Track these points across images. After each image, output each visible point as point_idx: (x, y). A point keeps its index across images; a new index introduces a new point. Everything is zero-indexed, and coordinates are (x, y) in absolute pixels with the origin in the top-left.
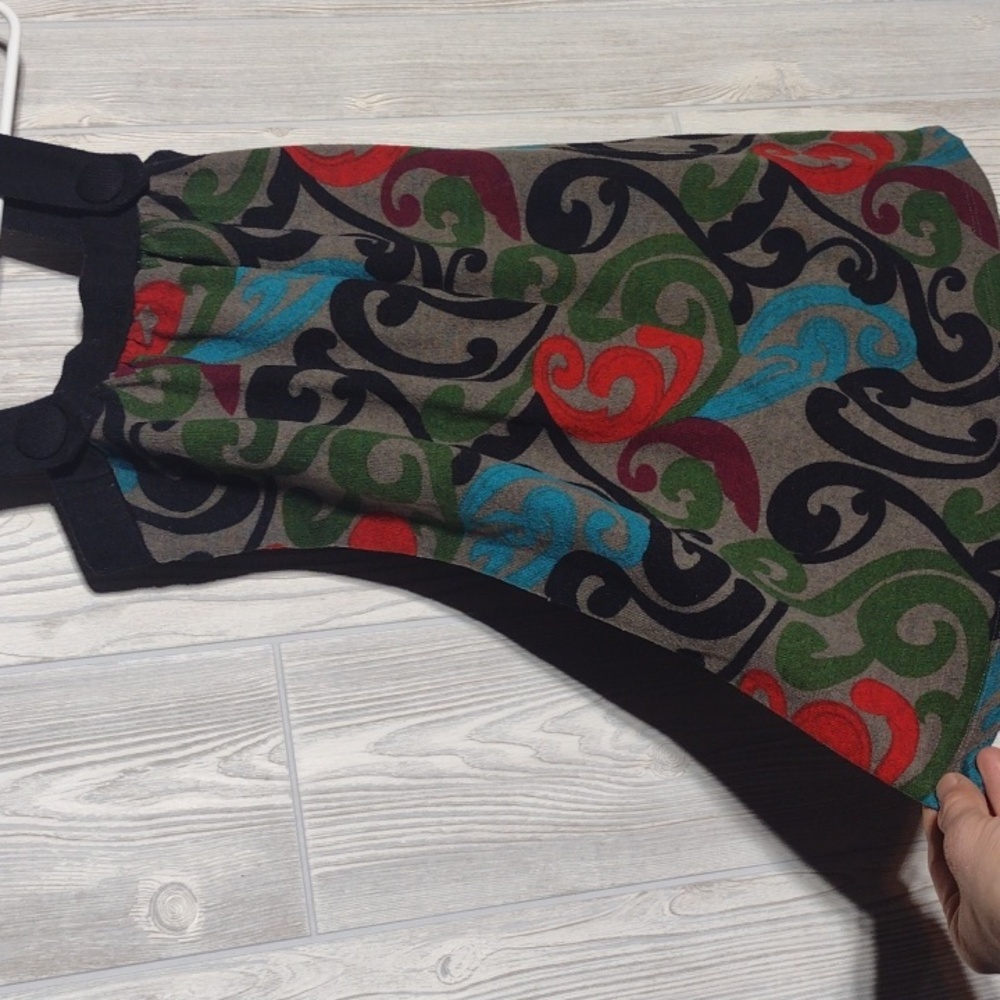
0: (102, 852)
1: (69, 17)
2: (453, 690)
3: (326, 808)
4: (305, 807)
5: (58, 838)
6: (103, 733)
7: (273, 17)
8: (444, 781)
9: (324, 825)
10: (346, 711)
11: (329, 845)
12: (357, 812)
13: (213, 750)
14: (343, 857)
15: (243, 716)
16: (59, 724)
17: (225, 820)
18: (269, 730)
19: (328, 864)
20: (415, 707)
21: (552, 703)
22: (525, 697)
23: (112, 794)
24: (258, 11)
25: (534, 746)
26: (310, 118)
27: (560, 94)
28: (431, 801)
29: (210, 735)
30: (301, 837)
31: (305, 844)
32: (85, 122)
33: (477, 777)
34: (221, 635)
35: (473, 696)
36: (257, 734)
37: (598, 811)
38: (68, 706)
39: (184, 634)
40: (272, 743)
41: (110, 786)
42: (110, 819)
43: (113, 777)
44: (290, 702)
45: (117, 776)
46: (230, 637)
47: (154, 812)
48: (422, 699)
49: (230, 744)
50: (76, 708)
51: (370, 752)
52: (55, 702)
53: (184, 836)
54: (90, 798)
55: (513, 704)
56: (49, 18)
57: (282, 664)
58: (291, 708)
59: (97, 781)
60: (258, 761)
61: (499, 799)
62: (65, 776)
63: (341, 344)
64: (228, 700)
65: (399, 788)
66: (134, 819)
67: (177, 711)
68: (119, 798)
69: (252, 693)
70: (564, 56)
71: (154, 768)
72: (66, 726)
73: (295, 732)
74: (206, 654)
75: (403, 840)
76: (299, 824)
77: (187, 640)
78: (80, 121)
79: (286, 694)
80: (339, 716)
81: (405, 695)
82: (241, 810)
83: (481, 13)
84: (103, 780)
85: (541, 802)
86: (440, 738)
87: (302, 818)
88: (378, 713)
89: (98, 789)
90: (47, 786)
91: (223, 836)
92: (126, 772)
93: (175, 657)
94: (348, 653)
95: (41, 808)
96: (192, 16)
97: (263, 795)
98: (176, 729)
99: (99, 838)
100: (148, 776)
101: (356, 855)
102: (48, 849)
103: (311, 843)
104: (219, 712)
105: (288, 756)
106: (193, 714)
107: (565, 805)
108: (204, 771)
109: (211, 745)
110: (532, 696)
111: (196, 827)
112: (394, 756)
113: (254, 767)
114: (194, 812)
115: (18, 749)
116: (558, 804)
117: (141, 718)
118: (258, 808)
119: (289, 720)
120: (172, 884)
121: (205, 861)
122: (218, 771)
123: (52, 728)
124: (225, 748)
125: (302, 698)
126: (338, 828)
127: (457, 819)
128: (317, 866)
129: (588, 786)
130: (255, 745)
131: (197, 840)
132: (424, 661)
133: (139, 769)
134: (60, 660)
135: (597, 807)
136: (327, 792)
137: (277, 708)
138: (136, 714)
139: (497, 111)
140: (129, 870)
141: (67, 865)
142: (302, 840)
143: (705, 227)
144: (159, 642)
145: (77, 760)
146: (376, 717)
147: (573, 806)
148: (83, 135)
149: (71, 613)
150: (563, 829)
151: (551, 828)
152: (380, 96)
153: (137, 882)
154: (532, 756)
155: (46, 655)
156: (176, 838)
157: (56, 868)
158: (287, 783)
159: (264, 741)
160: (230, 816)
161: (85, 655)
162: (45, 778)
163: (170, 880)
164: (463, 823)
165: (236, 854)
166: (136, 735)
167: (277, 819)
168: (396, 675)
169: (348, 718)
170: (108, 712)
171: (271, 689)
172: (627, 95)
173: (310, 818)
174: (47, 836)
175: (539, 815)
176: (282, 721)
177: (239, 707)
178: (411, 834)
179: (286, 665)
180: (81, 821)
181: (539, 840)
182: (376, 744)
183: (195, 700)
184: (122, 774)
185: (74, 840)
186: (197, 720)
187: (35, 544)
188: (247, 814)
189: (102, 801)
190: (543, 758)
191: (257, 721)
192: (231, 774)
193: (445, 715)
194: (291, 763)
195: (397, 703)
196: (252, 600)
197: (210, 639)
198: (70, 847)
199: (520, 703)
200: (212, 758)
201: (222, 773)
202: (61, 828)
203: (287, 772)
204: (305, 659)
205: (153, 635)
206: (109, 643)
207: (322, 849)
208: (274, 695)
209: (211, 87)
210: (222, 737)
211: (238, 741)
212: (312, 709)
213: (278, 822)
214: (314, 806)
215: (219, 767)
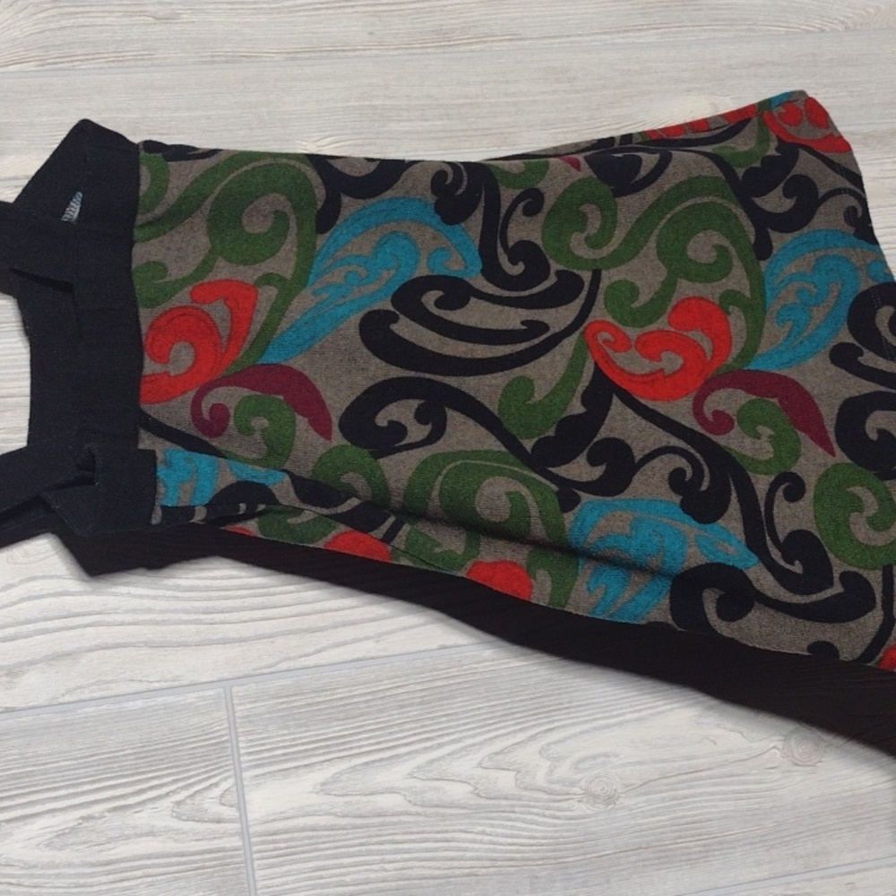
1: (31, 66)
2: (396, 729)
3: (275, 849)
4: (255, 856)
5: (19, 885)
6: (63, 781)
7: (227, 62)
8: (387, 819)
9: (272, 866)
10: (294, 753)
11: (277, 886)
12: (303, 852)
13: (167, 795)
15: (196, 760)
16: (20, 773)
17: (179, 864)
18: (220, 774)
20: (360, 747)
21: (491, 739)
22: (464, 734)
23: (71, 841)
24: (213, 56)
25: (472, 782)
27: (502, 134)
28: (375, 840)
29: (165, 780)
30: (251, 878)
31: (255, 886)
33: (418, 814)
34: (174, 681)
35: (415, 735)
36: (209, 778)
37: (533, 845)
38: (29, 755)
39: (140, 681)
40: (224, 786)
41: (70, 833)
42: (69, 865)
43: (71, 825)
44: (241, 745)
45: (76, 823)
46: (186, 682)
47: (112, 857)
48: (367, 739)
49: (184, 788)
50: (38, 756)
51: (317, 793)
52: (16, 751)
53: (140, 880)
54: (50, 845)
55: (454, 741)
56: (11, 68)
57: (233, 709)
58: (242, 751)
59: (55, 829)
60: (209, 802)
61: (438, 836)
62: (26, 824)
64: (182, 745)
65: (344, 828)
66: (93, 865)
67: (132, 757)
68: (78, 844)
69: (204, 737)
70: (507, 95)
71: (111, 814)
72: (29, 774)
73: (246, 775)
74: (160, 700)
75: (348, 879)
76: (249, 866)
77: (144, 687)
79: (237, 737)
80: (287, 757)
81: (350, 735)
82: (194, 854)
83: (427, 53)
84: (62, 827)
85: (479, 837)
86: (385, 777)
87: (252, 860)
88: (324, 754)
89: (58, 836)
90: (10, 834)
91: (176, 879)
92: (83, 818)
93: (131, 703)
94: (297, 695)
95: (4, 856)
96: (149, 63)
97: (215, 838)
98: (132, 775)
99: (59, 885)
100: (105, 822)
103: (260, 884)
104: (174, 757)
105: (238, 797)
106: (149, 759)
107: (502, 840)
108: (157, 816)
109: (165, 790)
110: (470, 733)
111: (150, 871)
112: (339, 796)
113: (206, 810)
114: (149, 857)
116: (495, 839)
117: (99, 765)
118: (210, 851)
119: (240, 762)
122: (172, 816)
123: (14, 777)
124: (179, 793)
125: (251, 741)
126: (285, 868)
127: (399, 857)
129: (523, 821)
130: (207, 789)
131: (151, 884)
132: (369, 701)
133: (96, 815)
134: (22, 709)
135: (532, 841)
136: (275, 833)
137: (229, 750)
138: (95, 761)
139: (442, 152)
142: (252, 882)
144: (116, 689)
145: (38, 808)
146: (322, 758)
147: (509, 840)
149: (32, 663)
150: (499, 863)
151: (488, 863)
152: (329, 139)
154: (471, 793)
155: (8, 705)
156: (132, 883)
158: (237, 826)
159: (216, 785)
160: (183, 859)
161: (46, 703)
164: (405, 860)
166: (94, 782)
167: (228, 860)
168: (342, 716)
169: (296, 759)
170: (67, 760)
171: (223, 732)
172: (567, 132)
173: (258, 859)
174: (11, 884)
175: (477, 850)
176: (234, 764)
177: (192, 752)
178: (355, 873)
179: (238, 708)
180: (42, 868)
181: (477, 875)
182: (323, 784)
183: (150, 746)
184: (80, 821)
185: (35, 887)
186: (151, 766)
188: (198, 857)
189: (61, 849)
190: (481, 794)
191: (209, 765)
192: (184, 817)
193: (388, 754)
194: (241, 806)
195: (343, 743)
196: (206, 645)
197: (164, 685)
199: (459, 740)
200: (167, 802)
201: (175, 817)
202: (21, 876)
203: (237, 814)
204: (255, 702)
205: (111, 682)
206: (68, 692)
207: (271, 889)
208: (225, 738)
209: (168, 134)
210: (175, 781)
211: (191, 785)
212: (261, 751)
213: (228, 865)
214: (263, 847)
215: (173, 811)
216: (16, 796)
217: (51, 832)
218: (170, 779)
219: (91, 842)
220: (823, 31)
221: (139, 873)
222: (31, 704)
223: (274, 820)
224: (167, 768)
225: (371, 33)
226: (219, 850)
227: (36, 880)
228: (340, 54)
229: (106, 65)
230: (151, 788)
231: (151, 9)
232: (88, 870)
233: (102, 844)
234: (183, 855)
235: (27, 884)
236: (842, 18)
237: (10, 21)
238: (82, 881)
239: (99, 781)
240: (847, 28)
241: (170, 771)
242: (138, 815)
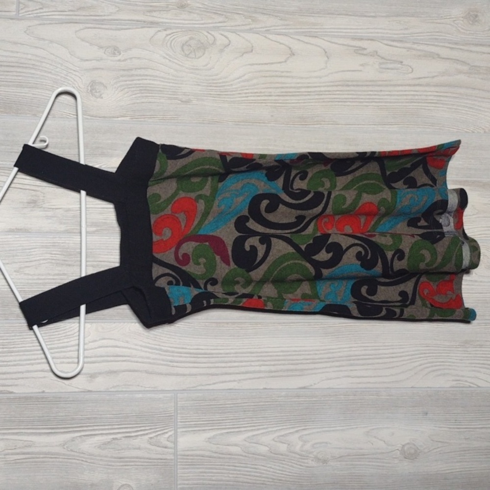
0: (102, 469)
1: (127, 119)
2: (241, 420)
3: (186, 462)
4: (179, 463)
5: (86, 461)
6: (107, 423)
7: (209, 124)
8: (233, 456)
10: (199, 424)
11: (186, 477)
12: (197, 465)
13: (147, 434)
14: (190, 482)
15: (160, 422)
16: (91, 417)
17: (148, 462)
18: (169, 428)
19: (184, 484)
20: (226, 425)
21: (279, 430)
22: (269, 426)
23: (107, 447)
24: (203, 121)
25: (269, 446)
28: (227, 464)
29: (147, 428)
33: (246, 456)
34: (155, 388)
35: (248, 423)
36: (164, 429)
37: (290, 475)
38: (95, 410)
40: (170, 434)
41: (108, 444)
42: (106, 457)
43: (109, 440)
44: (179, 418)
46: (159, 389)
47: (123, 456)
48: (229, 422)
49: (154, 432)
50: (99, 411)
51: (206, 442)
53: (133, 467)
54: (99, 447)
55: (264, 428)
57: (177, 403)
58: (179, 421)
60: (163, 440)
61: (253, 466)
62: (91, 438)
64: (155, 415)
65: (215, 458)
66: (115, 458)
67: (134, 417)
68: (110, 449)
69: (164, 413)
72: (95, 418)
73: (179, 430)
74: (149, 395)
75: (214, 478)
76: (176, 466)
77: (143, 389)
79: (177, 414)
80: (196, 426)
81: (223, 420)
82: (154, 459)
84: (105, 441)
85: (269, 469)
86: (234, 439)
87: (177, 465)
88: (211, 426)
89: (103, 444)
91: (147, 468)
92: (113, 439)
94: (203, 400)
95: (82, 449)
96: (176, 121)
97: (163, 454)
99: (101, 464)
100: (121, 441)
101: (195, 482)
102: (82, 466)
103: (178, 475)
104: (151, 419)
105: (175, 439)
107: (278, 472)
108: (142, 442)
109: (146, 432)
110: (271, 426)
111: (137, 464)
112: (215, 444)
113: (162, 442)
114: (137, 458)
115: (75, 425)
116: (275, 471)
118: (161, 459)
119: (177, 425)
120: (126, 484)
121: (139, 477)
123: (89, 419)
124: (152, 434)
125: (183, 417)
126: (190, 470)
127: (235, 472)
128: (180, 485)
129: (288, 465)
130: (163, 434)
131: (137, 469)
132: (232, 407)
133: (119, 438)
134: (94, 392)
135: (291, 474)
137: (173, 420)
138: (120, 416)
140: (111, 477)
141: (89, 473)
142: (176, 473)
144: (132, 388)
145: (97, 432)
146: (210, 428)
147: (281, 472)
149: (100, 373)
150: (275, 481)
151: (271, 480)
153: (113, 482)
154: (269, 451)
155: (89, 389)
156: (129, 467)
157: (85, 473)
159: (167, 433)
160: (150, 461)
161: (104, 390)
162: (84, 438)
163: (125, 483)
164: (237, 474)
165: (151, 476)
166: (118, 425)
168: (220, 412)
169: (200, 427)
170: (110, 415)
171: (172, 412)
173: (179, 465)
174: (83, 461)
175: (268, 474)
176: (174, 425)
177: (158, 418)
178: (217, 476)
179: (179, 403)
180: (95, 456)
181: (266, 484)
182: (209, 438)
183: (142, 413)
185: (92, 463)
186: (142, 421)
187: (90, 344)
188: (156, 461)
189: (104, 450)
190: (272, 452)
191: (164, 425)
192: (152, 444)
193: (237, 430)
194: (175, 443)
195: (219, 423)
196: (169, 375)
197: (151, 389)
198: (90, 466)
199: (267, 428)
200: (147, 437)
201: (149, 443)
202: (87, 458)
203: (173, 446)
204: (186, 401)
205: (130, 385)
206: (113, 387)
207: (183, 478)
208: (173, 414)
210: (151, 429)
211: (157, 431)
212: (186, 422)
213: (167, 465)
214: (182, 461)
215: (148, 441)
216: (89, 426)
217: (100, 442)
218: (149, 428)
219: (115, 448)
220: (473, 132)
221: (133, 464)
222: (98, 390)
223: (188, 450)
224: (149, 423)
225: (272, 116)
226: (164, 459)
227: (92, 461)
228: (258, 124)
229: (158, 121)
230: (141, 430)
231: (180, 97)
232: (113, 460)
233: (120, 450)
234: (150, 459)
235: (89, 461)
236: (483, 127)
237: (121, 98)
238: (110, 463)
239: (121, 425)
240: (485, 132)
241: (149, 425)
242: (134, 441)
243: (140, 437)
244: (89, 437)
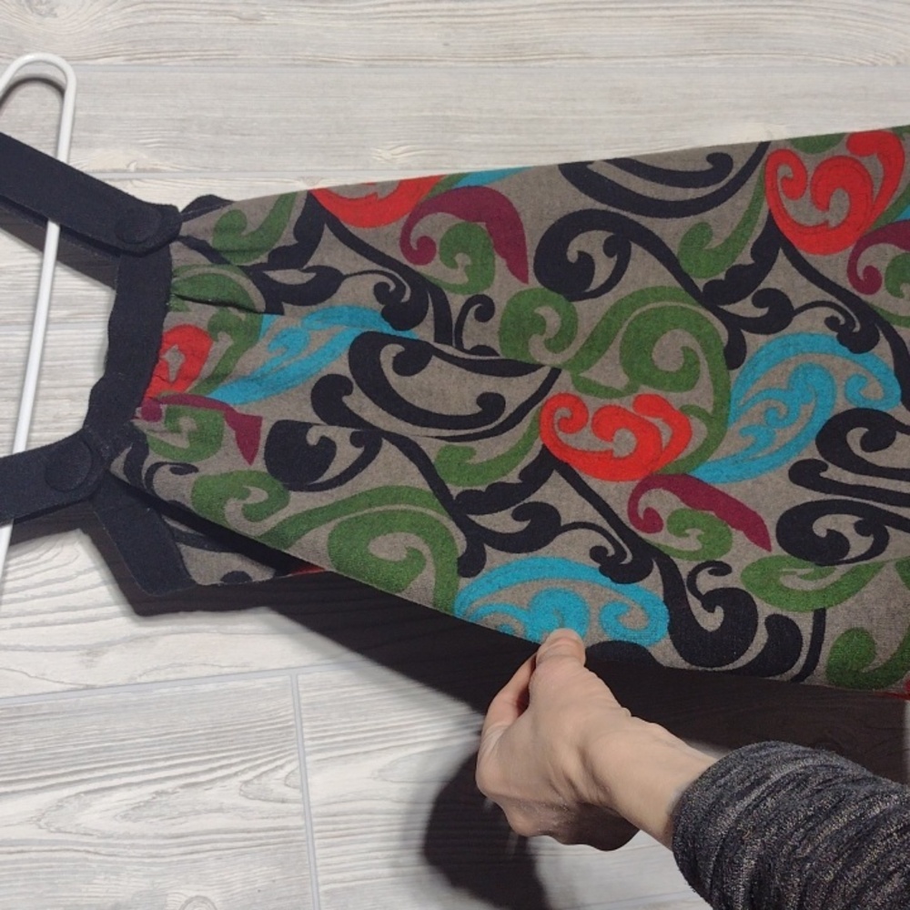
0: (136, 867)
1: (119, 61)
3: (334, 830)
4: (316, 835)
5: (96, 853)
6: (139, 757)
7: (308, 66)
9: (332, 845)
10: (354, 740)
11: (335, 864)
12: (362, 834)
13: (236, 774)
14: (348, 875)
15: (263, 743)
16: (99, 748)
17: (245, 840)
18: (285, 756)
19: (335, 882)
20: (416, 737)
23: (145, 814)
24: (294, 60)
26: (340, 168)
27: (568, 151)
29: (234, 760)
30: (312, 856)
31: (315, 864)
32: (132, 168)
34: (245, 666)
36: (275, 760)
38: (108, 731)
39: (213, 665)
40: (288, 768)
41: (144, 806)
42: (143, 836)
43: (146, 798)
44: (305, 730)
45: (150, 797)
46: (254, 669)
47: (183, 831)
48: (422, 730)
49: (251, 769)
50: (115, 732)
51: (375, 779)
52: (94, 727)
53: (209, 854)
54: (125, 817)
56: (101, 61)
57: (299, 695)
60: (275, 783)
62: (104, 796)
63: (357, 390)
64: (250, 728)
66: (166, 837)
67: (203, 737)
68: (152, 817)
69: (271, 722)
70: (573, 112)
71: (184, 790)
72: (107, 749)
73: (308, 759)
74: (231, 684)
76: (310, 842)
77: (216, 671)
78: (128, 166)
79: (302, 723)
82: (259, 831)
83: (499, 67)
84: (138, 800)
87: (313, 839)
88: (383, 742)
89: (133, 809)
90: (88, 805)
91: (242, 854)
92: (157, 793)
93: (204, 686)
95: (83, 825)
96: (233, 62)
97: (279, 817)
98: (204, 754)
99: (133, 854)
100: (178, 797)
101: (359, 874)
102: (88, 864)
103: (319, 862)
104: (243, 739)
105: (302, 781)
106: (219, 740)
108: (225, 793)
109: (234, 769)
111: (218, 845)
112: (395, 782)
113: (272, 790)
114: (218, 832)
115: (62, 771)
117: (172, 743)
118: (275, 829)
119: (304, 747)
120: (197, 897)
121: (226, 877)
122: (240, 795)
123: (93, 751)
124: (247, 773)
125: (315, 727)
126: (344, 848)
128: (325, 883)
130: (273, 770)
131: (219, 858)
133: (170, 790)
134: (101, 688)
136: (335, 815)
137: (294, 736)
138: (168, 739)
140: (159, 883)
141: (105, 879)
142: (312, 859)
143: (700, 283)
144: (189, 672)
145: (115, 782)
146: (380, 746)
148: (131, 180)
149: (111, 644)
152: (403, 148)
153: (167, 895)
155: (89, 683)
156: (202, 855)
157: (95, 881)
159: (281, 767)
160: (249, 835)
161: (124, 683)
162: (86, 798)
163: (194, 894)
164: (456, 845)
165: (255, 871)
166: (167, 759)
167: (291, 838)
169: (356, 746)
170: (143, 737)
171: (289, 718)
173: (319, 839)
174: (88, 852)
176: (298, 748)
177: (259, 735)
179: (303, 695)
180: (118, 838)
182: (381, 771)
183: (221, 727)
184: (154, 795)
185: (111, 856)
186: (222, 746)
187: (81, 577)
188: (262, 834)
189: (136, 820)
191: (275, 748)
192: (251, 796)
194: (304, 787)
195: (400, 733)
197: (236, 670)
198: (107, 862)
200: (236, 782)
201: (243, 796)
202: (99, 845)
203: (300, 796)
204: (319, 690)
205: (185, 665)
206: (145, 673)
207: (330, 867)
208: (291, 723)
209: (249, 135)
210: (243, 762)
211: (259, 766)
212: (324, 737)
213: (291, 842)
214: (324, 827)
215: (241, 790)
216: (95, 769)
217: (127, 805)
218: (238, 760)
219: (164, 815)
220: (875, 65)
221: (207, 847)
222: (110, 683)
223: (335, 803)
224: (237, 749)
225: (446, 45)
226: (283, 829)
227: (112, 849)
228: (416, 63)
229: (191, 63)
230: (221, 767)
231: (237, 9)
232: (160, 842)
233: (174, 818)
234: (249, 832)
235: (103, 852)
236: (894, 54)
237: (100, 14)
238: (154, 852)
239: (172, 758)
240: (898, 63)
241: (239, 752)
242: (207, 792)
243: (219, 784)
244: (97, 796)
